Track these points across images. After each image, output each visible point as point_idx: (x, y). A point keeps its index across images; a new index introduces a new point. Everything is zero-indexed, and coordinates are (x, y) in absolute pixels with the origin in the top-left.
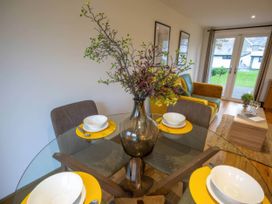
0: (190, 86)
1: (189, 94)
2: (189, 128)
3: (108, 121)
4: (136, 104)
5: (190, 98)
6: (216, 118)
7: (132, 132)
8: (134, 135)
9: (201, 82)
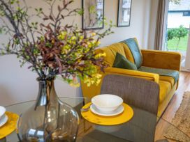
0: (137, 56)
1: (135, 66)
2: (129, 114)
3: (6, 113)
4: (42, 86)
5: (136, 72)
6: (174, 97)
7: (38, 129)
8: (41, 133)
9: (152, 50)
